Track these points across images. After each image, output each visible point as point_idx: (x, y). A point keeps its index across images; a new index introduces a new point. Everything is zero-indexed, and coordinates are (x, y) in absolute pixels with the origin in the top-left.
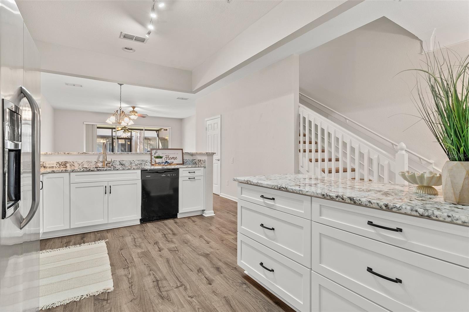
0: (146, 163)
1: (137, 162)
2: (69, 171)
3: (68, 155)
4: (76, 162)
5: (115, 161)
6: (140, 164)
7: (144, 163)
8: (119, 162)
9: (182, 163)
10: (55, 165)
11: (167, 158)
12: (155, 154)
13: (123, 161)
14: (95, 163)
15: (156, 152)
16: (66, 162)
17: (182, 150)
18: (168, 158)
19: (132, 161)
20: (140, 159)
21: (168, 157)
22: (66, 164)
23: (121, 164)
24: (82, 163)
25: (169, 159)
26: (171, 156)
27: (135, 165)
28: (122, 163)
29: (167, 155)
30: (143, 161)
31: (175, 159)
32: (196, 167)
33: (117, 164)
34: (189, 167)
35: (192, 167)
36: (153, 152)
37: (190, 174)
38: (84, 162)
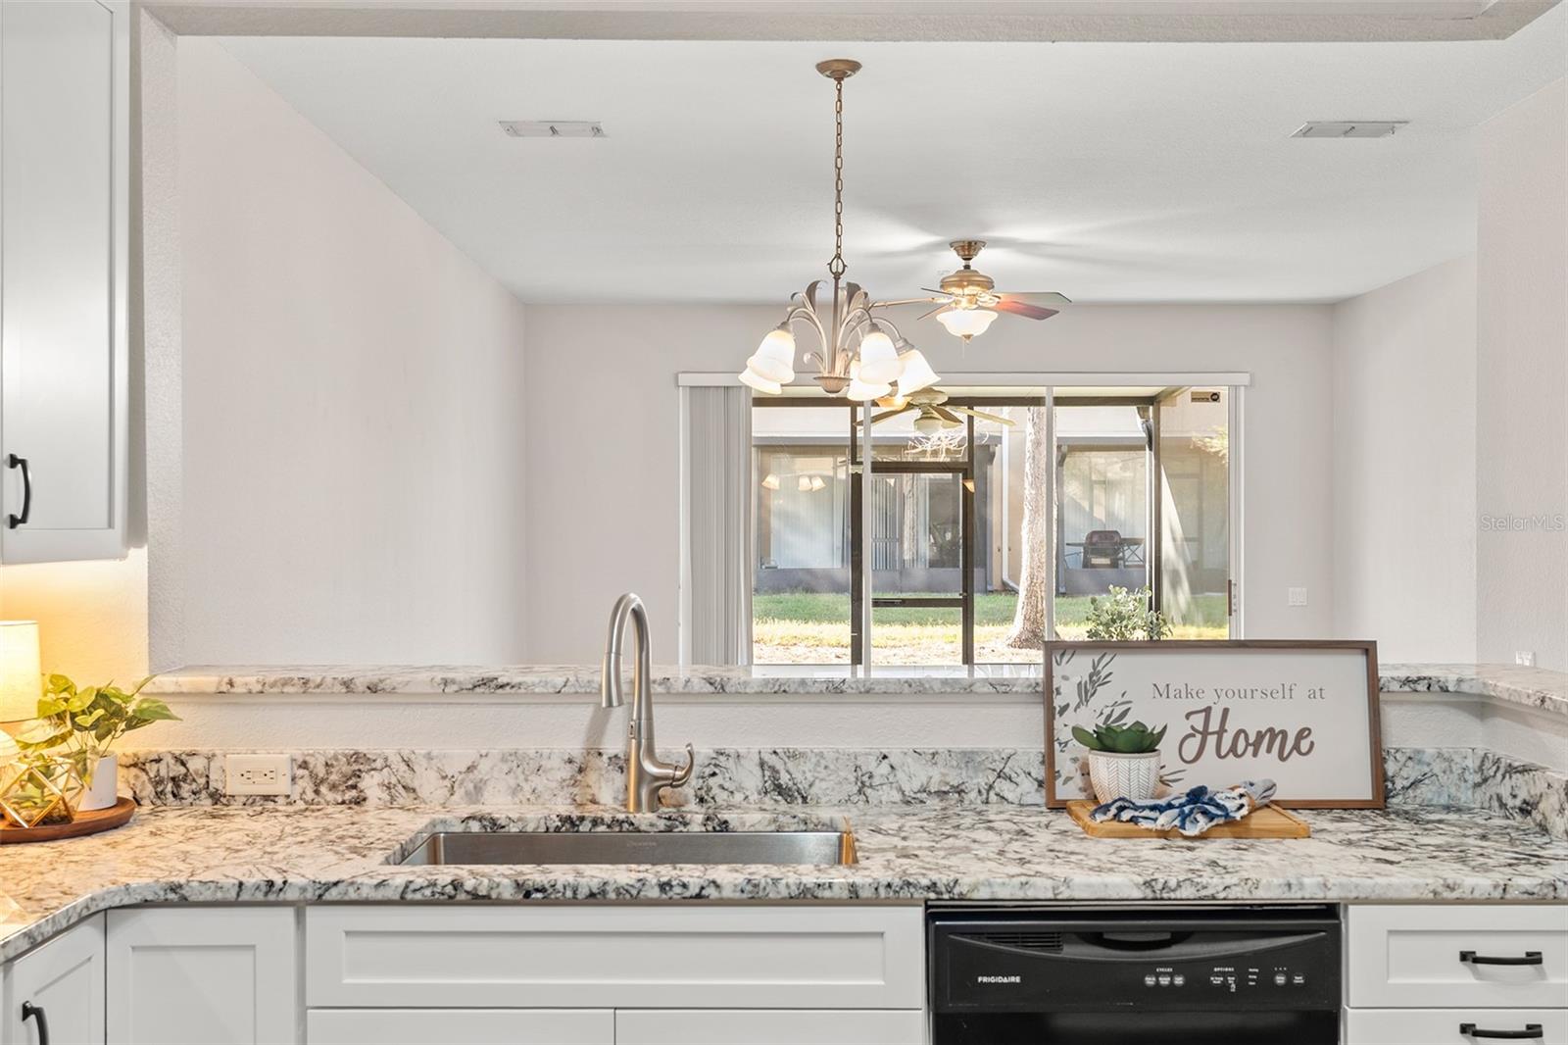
0: (1003, 786)
1: (917, 773)
2: (291, 895)
3: (374, 698)
4: (429, 757)
5: (722, 758)
6: (942, 794)
7: (982, 781)
8: (762, 764)
9: (1368, 796)
10: (282, 786)
11: (1205, 733)
12: (1086, 692)
13: (793, 755)
14: (567, 772)
15: (1095, 673)
16: (357, 757)
17: (1368, 649)
18: (1212, 740)
19: (870, 765)
20: (941, 746)
21: (1214, 726)
22: (357, 774)
23: (779, 789)
24: (470, 769)
25: (1233, 749)
26: (1249, 718)
28: (784, 779)
29: (1208, 711)
30: (968, 758)
31: (1296, 747)
32: (1551, 894)
33: (740, 788)
34: (1467, 896)
35: (1502, 901)
36: (1065, 678)
37: (1478, 976)
38: (484, 766)
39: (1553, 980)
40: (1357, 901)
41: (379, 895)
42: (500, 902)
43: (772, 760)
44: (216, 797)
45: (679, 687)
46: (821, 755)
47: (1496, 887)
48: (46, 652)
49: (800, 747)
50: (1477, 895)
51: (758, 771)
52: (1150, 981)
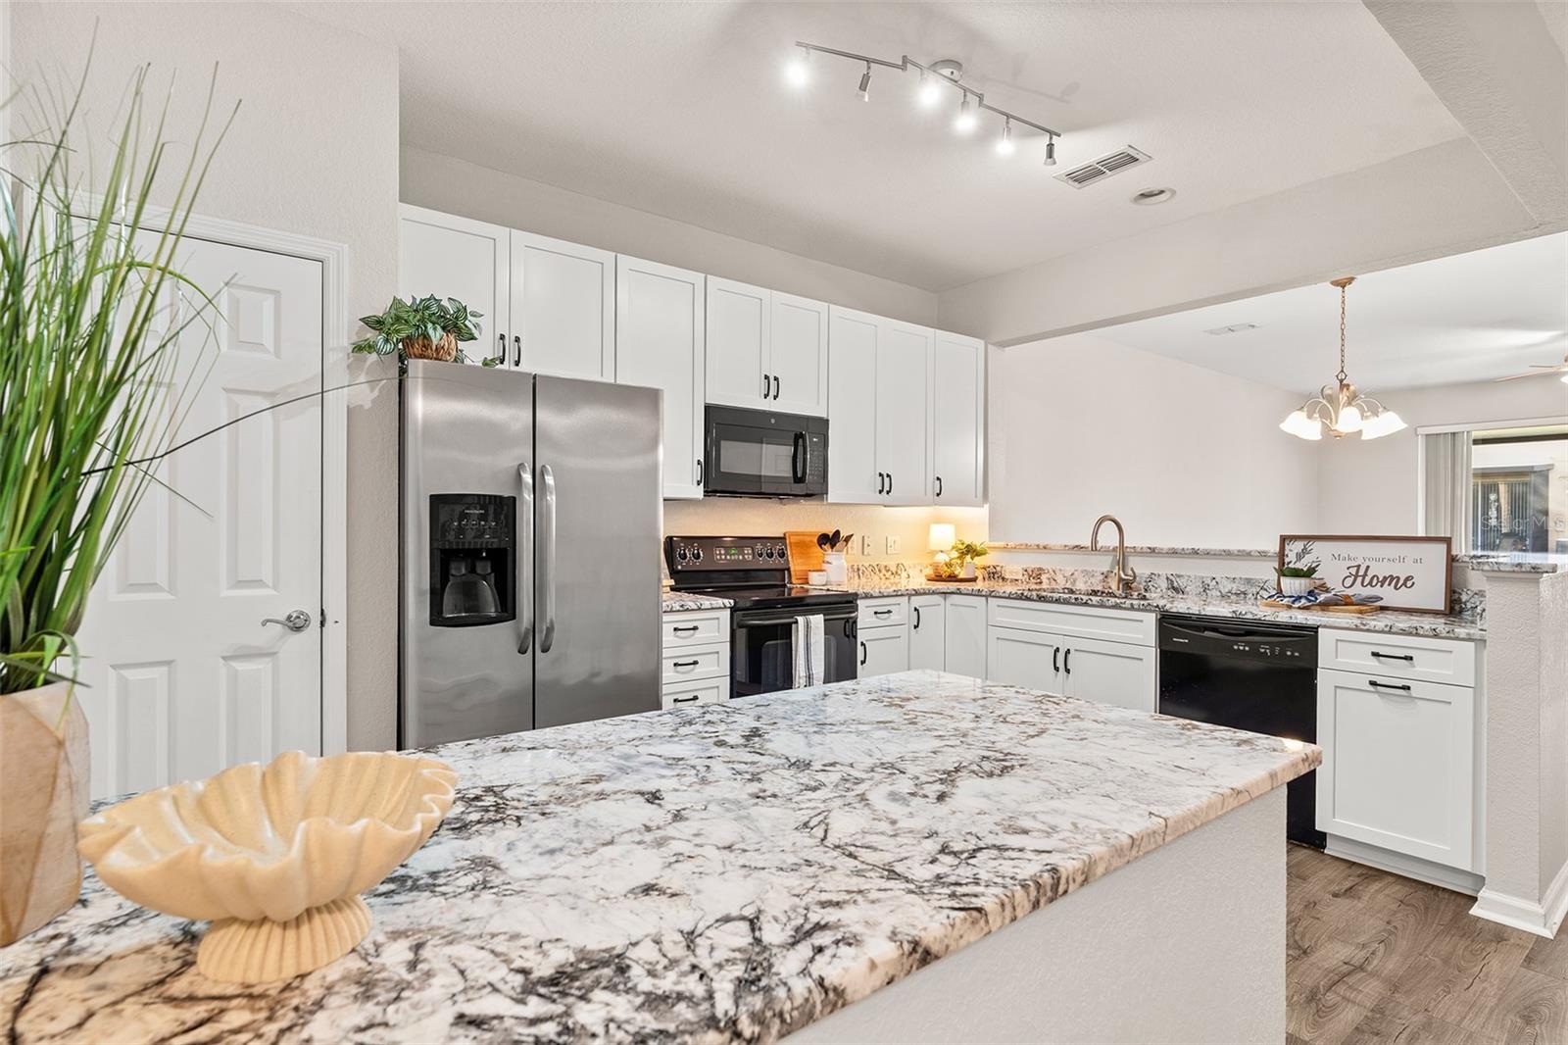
0: (1262, 592)
1: (1226, 587)
2: (984, 593)
3: (1045, 551)
4: (1061, 570)
5: (1154, 576)
6: (1237, 594)
7: (1254, 591)
8: (1167, 578)
10: (1020, 577)
11: (1356, 576)
12: (1299, 557)
13: (1179, 576)
14: (1102, 577)
15: (1305, 549)
16: (1040, 569)
17: (1448, 541)
18: (1359, 579)
19: (1208, 581)
20: (1238, 576)
21: (1361, 573)
22: (1040, 574)
23: (1173, 587)
24: (1072, 574)
25: (1370, 583)
26: (1380, 570)
27: (1219, 594)
28: (1175, 584)
29: (1359, 566)
30: (1249, 581)
31: (1405, 584)
32: (1415, 632)
33: (1159, 587)
34: (1372, 628)
35: (1389, 632)
36: (1291, 550)
37: (1380, 662)
38: (1076, 573)
39: (1418, 669)
40: (1325, 627)
41: (1004, 595)
42: (1033, 600)
43: (1171, 577)
44: (1003, 579)
45: (1139, 550)
46: (1189, 577)
47: (1386, 626)
48: (957, 533)
49: (1182, 573)
50: (1377, 628)
51: (1166, 581)
52: (1236, 647)
